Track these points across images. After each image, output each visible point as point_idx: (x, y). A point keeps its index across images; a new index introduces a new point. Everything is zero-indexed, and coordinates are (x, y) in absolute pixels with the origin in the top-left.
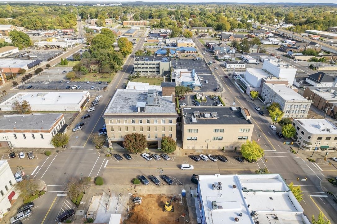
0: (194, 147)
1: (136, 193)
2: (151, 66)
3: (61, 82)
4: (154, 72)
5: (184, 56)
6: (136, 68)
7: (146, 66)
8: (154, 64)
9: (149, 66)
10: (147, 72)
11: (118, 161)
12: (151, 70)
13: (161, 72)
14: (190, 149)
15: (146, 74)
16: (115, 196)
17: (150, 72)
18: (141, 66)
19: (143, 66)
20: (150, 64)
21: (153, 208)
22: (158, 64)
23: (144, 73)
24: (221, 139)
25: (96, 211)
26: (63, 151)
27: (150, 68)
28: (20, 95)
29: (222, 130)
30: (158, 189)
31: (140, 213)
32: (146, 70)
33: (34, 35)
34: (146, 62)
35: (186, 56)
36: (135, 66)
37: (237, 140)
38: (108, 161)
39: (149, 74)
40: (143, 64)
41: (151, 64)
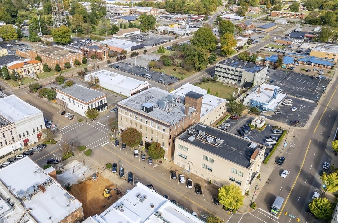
0: (183, 166)
1: (101, 174)
2: (233, 73)
3: (141, 68)
4: (235, 80)
5: (303, 70)
6: (217, 71)
7: (228, 72)
8: (237, 71)
9: (231, 72)
10: (228, 78)
11: (114, 146)
12: (232, 77)
13: (242, 83)
14: (180, 166)
15: (227, 80)
16: (87, 168)
17: (231, 79)
18: (222, 70)
19: (225, 71)
20: (232, 70)
21: (100, 189)
22: (242, 72)
23: (224, 79)
24: (210, 170)
25: (68, 169)
26: (90, 123)
27: (232, 74)
28: (103, 72)
29: (212, 161)
30: (118, 180)
31: (88, 186)
32: (228, 76)
33: (166, 18)
34: (229, 67)
35: (307, 71)
36: (216, 69)
37: (228, 180)
38: (109, 142)
39: (230, 81)
40: (225, 69)
41: (234, 70)
